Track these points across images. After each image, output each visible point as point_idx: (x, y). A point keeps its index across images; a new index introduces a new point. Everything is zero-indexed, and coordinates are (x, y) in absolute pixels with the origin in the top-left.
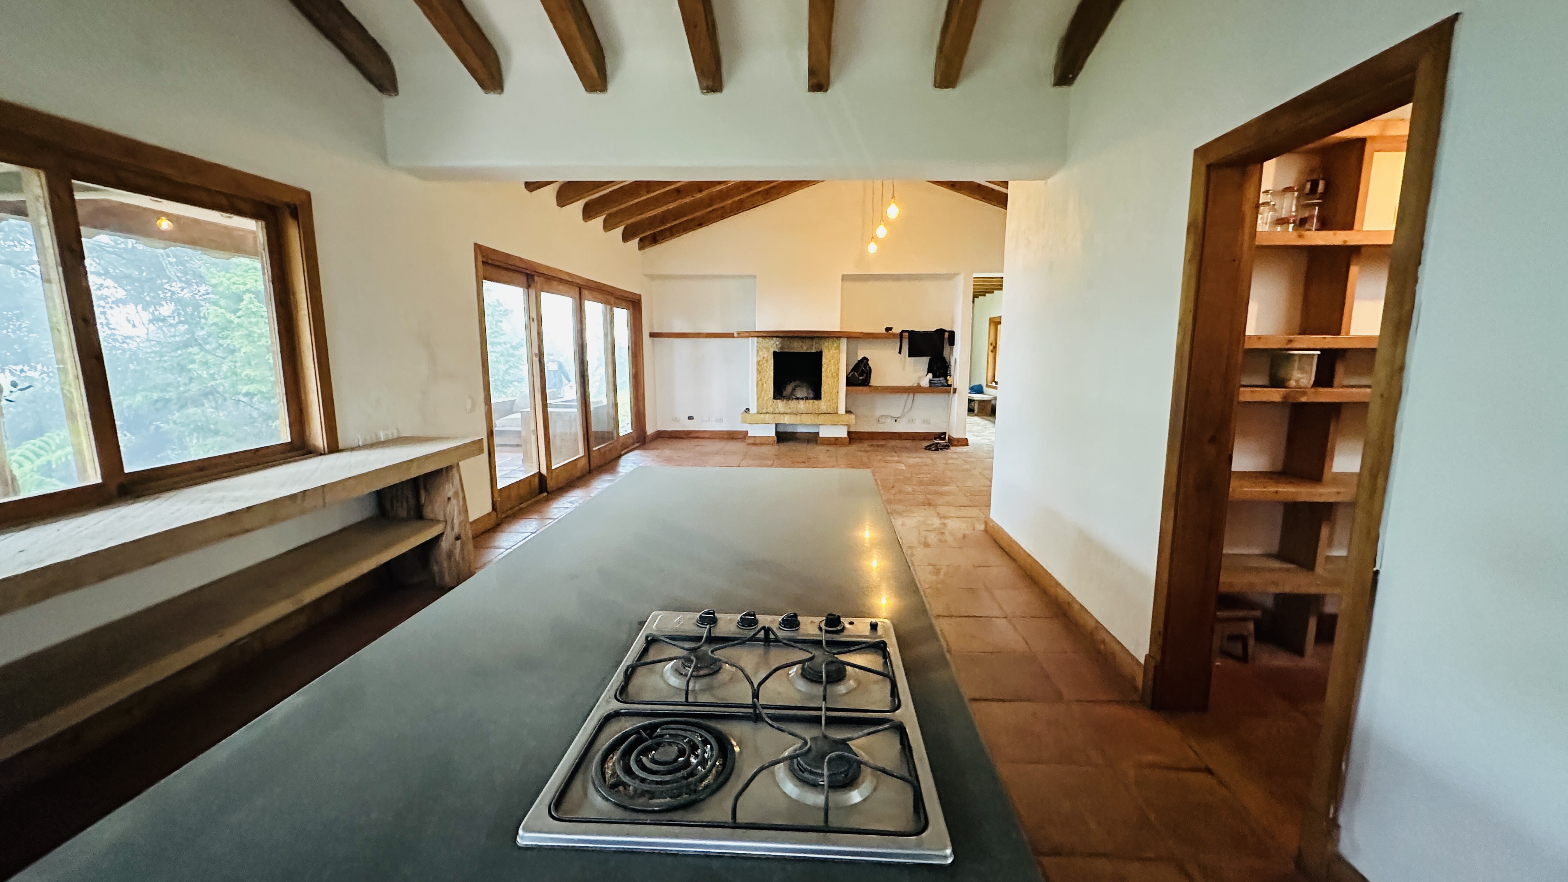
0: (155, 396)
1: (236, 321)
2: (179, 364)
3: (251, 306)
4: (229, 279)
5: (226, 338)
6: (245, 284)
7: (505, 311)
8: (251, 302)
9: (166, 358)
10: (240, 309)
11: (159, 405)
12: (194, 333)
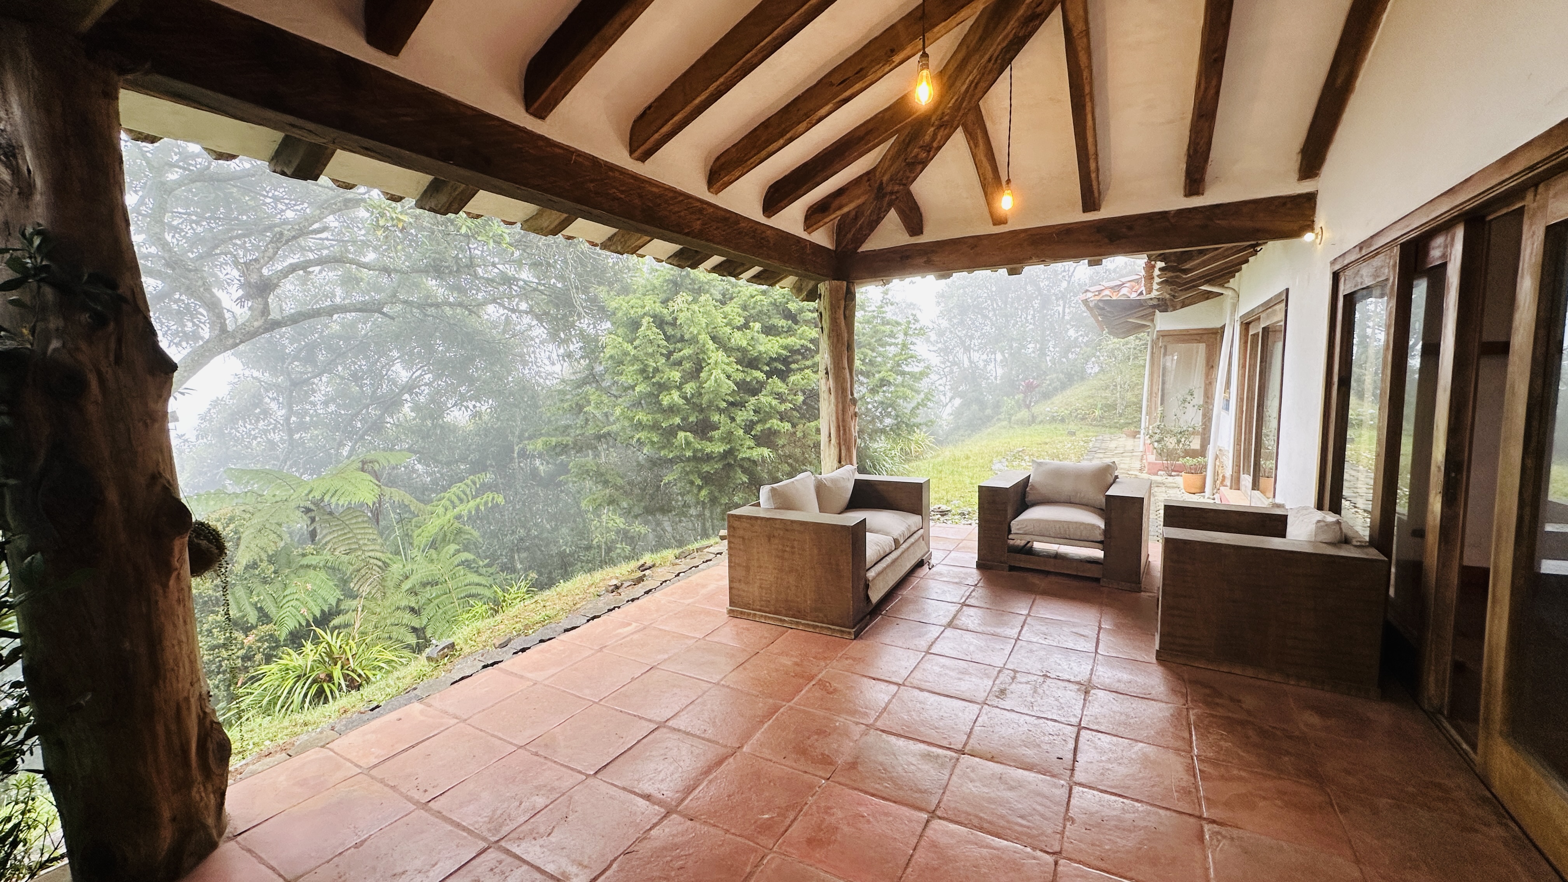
0: (554, 441)
1: (633, 352)
2: (577, 404)
3: (649, 333)
4: (628, 302)
5: (621, 374)
6: (643, 307)
7: (921, 329)
8: (648, 328)
9: (568, 397)
10: (638, 337)
11: (558, 450)
12: (593, 368)
